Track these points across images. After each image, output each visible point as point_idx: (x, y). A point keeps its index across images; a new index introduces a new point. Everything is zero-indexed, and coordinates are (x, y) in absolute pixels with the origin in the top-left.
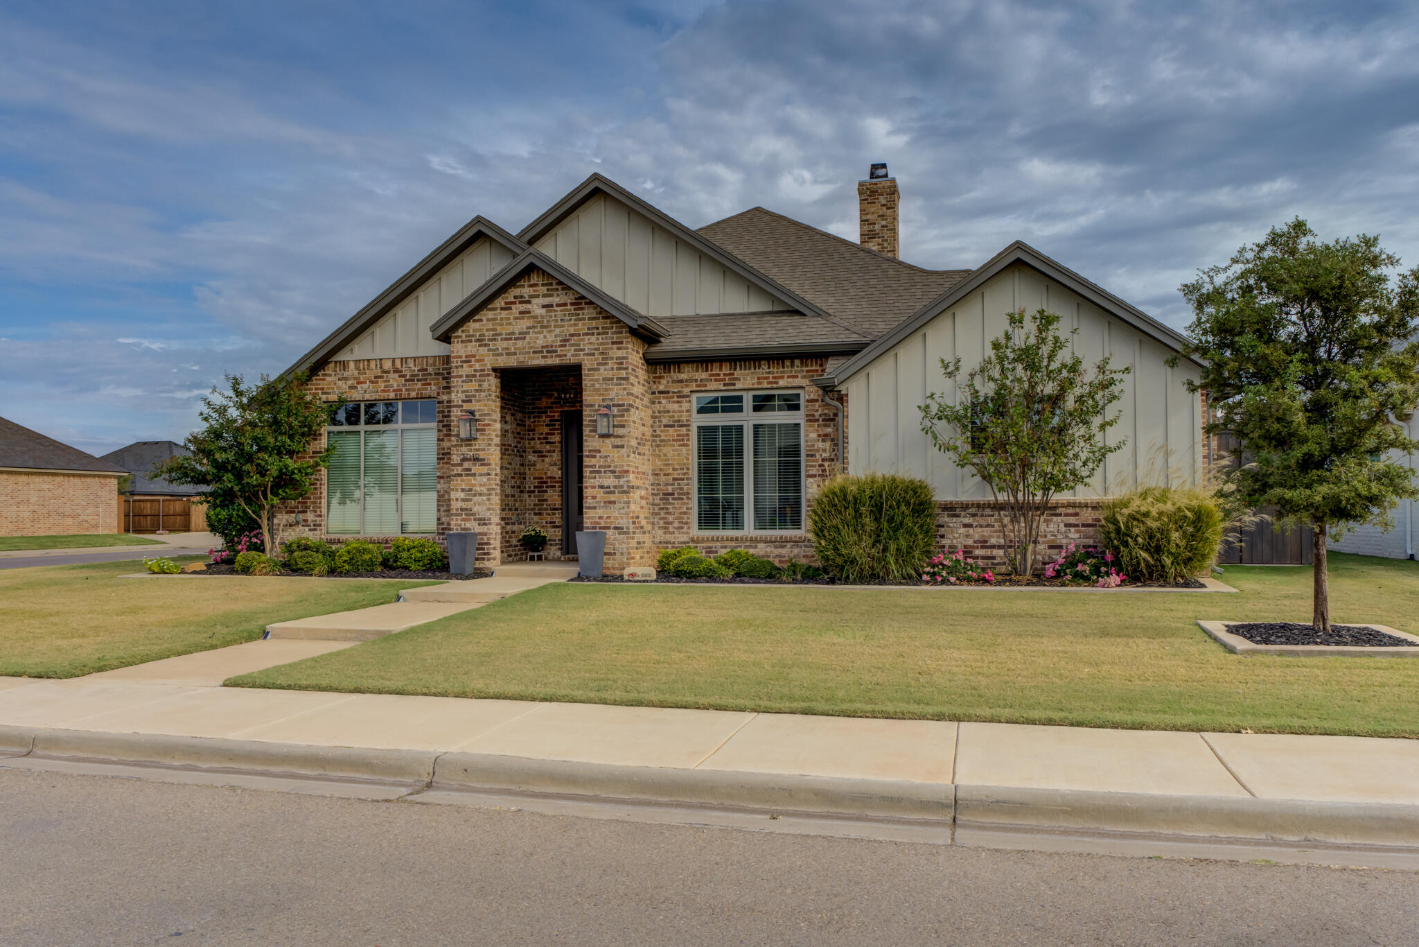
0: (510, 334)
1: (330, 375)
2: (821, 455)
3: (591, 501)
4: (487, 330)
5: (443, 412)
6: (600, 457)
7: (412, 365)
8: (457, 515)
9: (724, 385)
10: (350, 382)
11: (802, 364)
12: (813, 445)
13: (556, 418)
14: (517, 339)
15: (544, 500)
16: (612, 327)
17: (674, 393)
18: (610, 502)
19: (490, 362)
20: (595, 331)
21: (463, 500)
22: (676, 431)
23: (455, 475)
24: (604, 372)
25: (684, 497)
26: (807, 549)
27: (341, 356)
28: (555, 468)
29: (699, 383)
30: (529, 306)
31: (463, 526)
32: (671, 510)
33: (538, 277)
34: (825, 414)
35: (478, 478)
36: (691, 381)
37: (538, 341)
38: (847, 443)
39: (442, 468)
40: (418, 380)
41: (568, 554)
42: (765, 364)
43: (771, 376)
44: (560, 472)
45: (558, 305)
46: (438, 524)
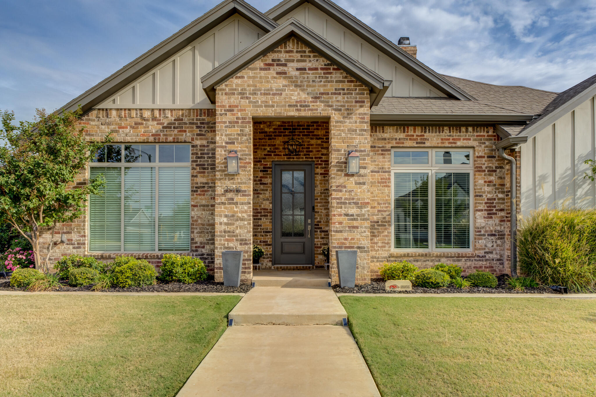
0: (268, 90)
1: (94, 120)
2: (487, 196)
3: (338, 226)
4: (248, 86)
5: (197, 154)
6: (346, 191)
7: (169, 115)
8: (221, 236)
9: (417, 143)
10: (112, 127)
11: (474, 130)
12: (481, 189)
13: (268, 166)
14: (274, 94)
15: (259, 226)
16: (356, 90)
17: (379, 147)
18: (354, 227)
19: (251, 112)
20: (342, 92)
21: (226, 224)
22: (380, 175)
23: (219, 204)
24: (348, 124)
25: (386, 224)
26: (476, 262)
27: (105, 105)
28: (268, 202)
29: (398, 141)
30: (285, 68)
31: (226, 245)
33: (293, 45)
34: (490, 167)
35: (240, 206)
36: (392, 139)
37: (293, 97)
38: (520, 186)
39: (196, 198)
40: (174, 128)
42: (447, 129)
43: (451, 138)
44: (271, 205)
45: (310, 69)
46: (192, 243)
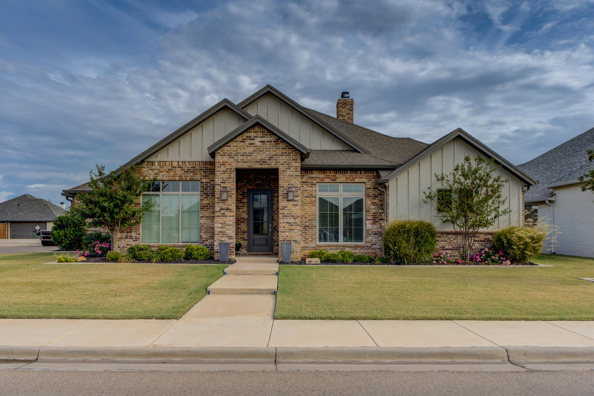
0: (244, 153)
1: (145, 168)
2: (372, 211)
3: (283, 229)
4: (233, 151)
5: (204, 187)
6: (287, 210)
7: (188, 165)
8: (218, 234)
9: (332, 180)
10: (155, 172)
11: (365, 173)
12: (369, 207)
13: (245, 191)
14: (247, 156)
15: (239, 228)
16: (293, 153)
17: (310, 183)
18: (291, 230)
19: (234, 165)
20: (285, 154)
21: (221, 228)
22: (310, 199)
23: (217, 216)
24: (289, 172)
25: (314, 228)
26: (366, 250)
27: (151, 159)
28: (245, 214)
29: (320, 179)
30: (254, 141)
31: (221, 240)
32: (308, 233)
33: (258, 129)
34: (374, 194)
35: (229, 218)
36: (317, 178)
37: (258, 157)
38: (388, 206)
39: (203, 213)
40: (191, 172)
41: (249, 252)
42: (349, 172)
43: (352, 177)
44: (247, 216)
45: (267, 142)
46: (200, 239)
